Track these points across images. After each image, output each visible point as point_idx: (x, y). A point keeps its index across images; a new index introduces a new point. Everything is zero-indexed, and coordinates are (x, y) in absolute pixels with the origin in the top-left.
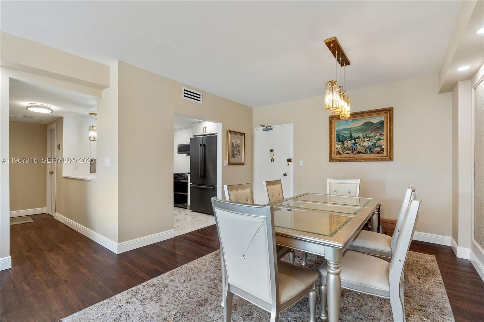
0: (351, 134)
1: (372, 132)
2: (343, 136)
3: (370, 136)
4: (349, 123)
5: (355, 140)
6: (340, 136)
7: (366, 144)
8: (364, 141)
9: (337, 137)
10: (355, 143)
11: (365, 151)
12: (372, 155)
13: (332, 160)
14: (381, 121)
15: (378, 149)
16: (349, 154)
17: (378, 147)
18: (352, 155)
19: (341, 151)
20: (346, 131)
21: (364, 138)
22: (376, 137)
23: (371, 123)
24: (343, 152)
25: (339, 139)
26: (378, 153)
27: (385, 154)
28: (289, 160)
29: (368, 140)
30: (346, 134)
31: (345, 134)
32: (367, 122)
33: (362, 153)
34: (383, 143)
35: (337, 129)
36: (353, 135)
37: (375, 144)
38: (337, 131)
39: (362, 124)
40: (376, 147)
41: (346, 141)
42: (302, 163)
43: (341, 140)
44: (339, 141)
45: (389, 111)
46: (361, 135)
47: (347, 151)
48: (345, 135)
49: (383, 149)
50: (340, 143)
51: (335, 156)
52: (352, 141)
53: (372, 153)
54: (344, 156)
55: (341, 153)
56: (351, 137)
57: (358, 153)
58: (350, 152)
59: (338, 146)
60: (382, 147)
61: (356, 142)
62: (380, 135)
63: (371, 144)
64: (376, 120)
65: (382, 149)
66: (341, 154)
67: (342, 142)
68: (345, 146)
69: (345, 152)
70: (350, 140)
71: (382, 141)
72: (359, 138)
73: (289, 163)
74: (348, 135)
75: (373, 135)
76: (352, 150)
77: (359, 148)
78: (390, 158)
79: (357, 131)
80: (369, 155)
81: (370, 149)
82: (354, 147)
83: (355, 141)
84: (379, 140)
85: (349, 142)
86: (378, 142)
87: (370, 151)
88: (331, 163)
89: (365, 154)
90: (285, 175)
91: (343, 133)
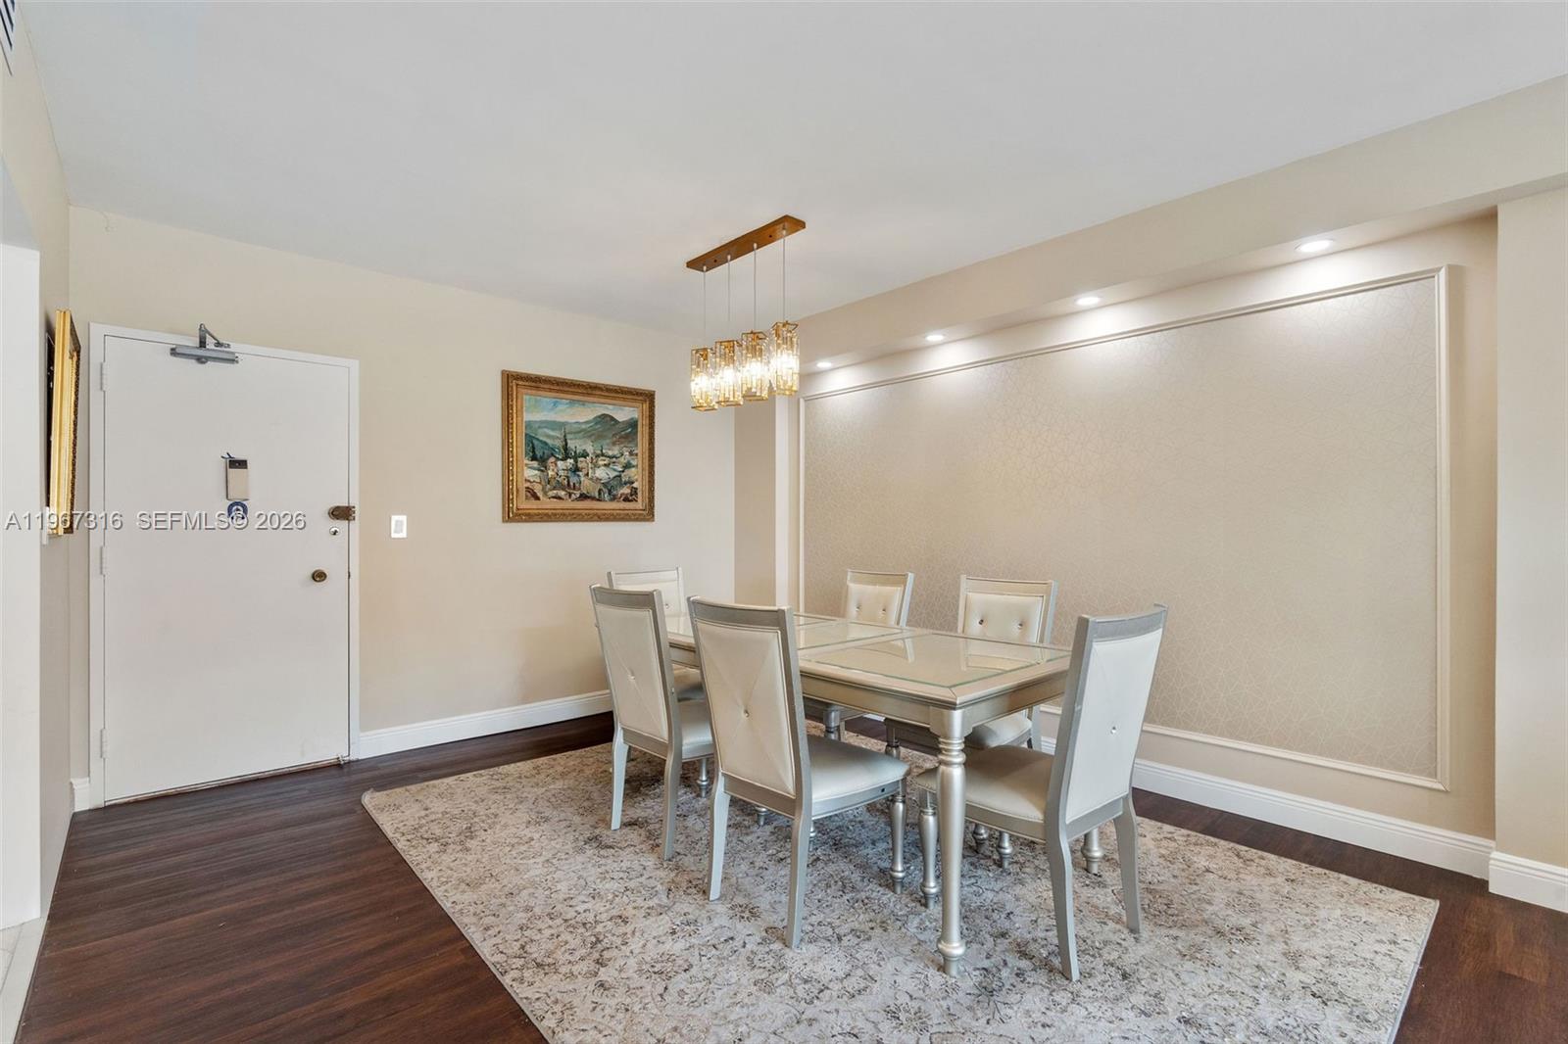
0: (566, 440)
1: (614, 444)
2: (546, 443)
3: (610, 453)
4: (560, 407)
5: (575, 459)
6: (535, 442)
7: (602, 473)
8: (596, 466)
9: (527, 445)
10: (576, 470)
11: (600, 491)
12: (614, 505)
13: (511, 515)
14: (632, 419)
15: (626, 490)
16: (560, 498)
17: (625, 483)
18: (569, 504)
19: (538, 489)
20: (553, 429)
21: (597, 456)
22: (622, 459)
23: (612, 419)
24: (545, 493)
25: (534, 452)
26: (626, 500)
27: (639, 505)
28: (342, 513)
29: (605, 465)
30: (553, 438)
31: (548, 436)
32: (605, 416)
33: (593, 498)
34: (636, 474)
35: (527, 417)
36: (571, 444)
37: (620, 476)
38: (529, 425)
39: (591, 417)
40: (622, 484)
41: (552, 459)
42: (399, 526)
43: (539, 454)
44: (534, 458)
45: (648, 398)
46: (590, 449)
47: (554, 488)
48: (549, 441)
49: (634, 491)
50: (535, 464)
51: (525, 504)
52: (569, 460)
53: (614, 498)
54: (546, 504)
55: (540, 494)
56: (565, 448)
57: (584, 497)
58: (562, 493)
59: (530, 472)
60: (635, 485)
61: (580, 465)
62: (631, 453)
63: (613, 474)
64: (623, 413)
66: (538, 498)
67: (543, 462)
68: (550, 473)
69: (551, 493)
70: (564, 459)
71: (633, 469)
72: (585, 455)
73: (341, 525)
74: (559, 443)
75: (615, 451)
76: (569, 487)
77: (587, 486)
78: (648, 514)
79: (580, 435)
80: (608, 505)
81: (609, 488)
82: (573, 479)
83: (576, 462)
84: (628, 466)
85: (559, 463)
86: (627, 472)
87: (610, 493)
88: (509, 524)
89: (598, 500)
90: (319, 576)
91: (543, 435)
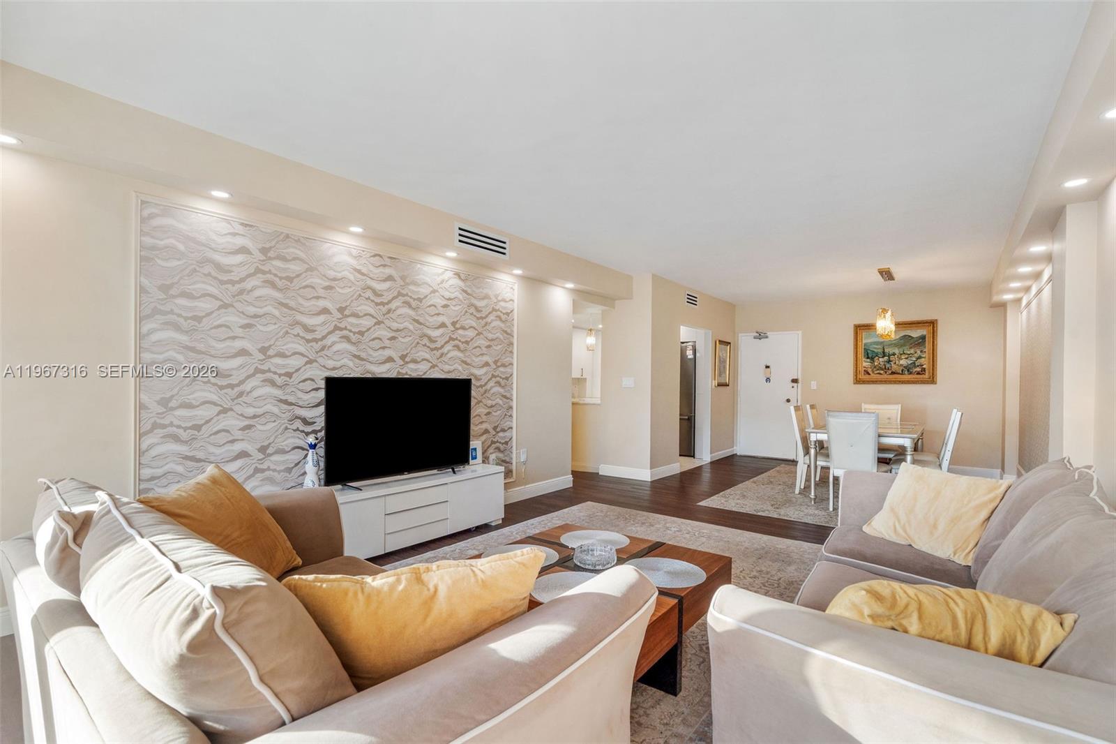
0: (884, 350)
1: (911, 348)
2: (874, 351)
3: (909, 352)
5: (889, 356)
6: (869, 351)
7: (903, 362)
8: (900, 359)
9: (865, 353)
10: (889, 361)
11: (902, 370)
12: (910, 376)
13: (858, 381)
14: (922, 335)
15: (918, 369)
16: (881, 374)
17: (918, 366)
18: (885, 376)
19: (870, 370)
20: (877, 345)
21: (901, 354)
22: (916, 355)
23: (910, 336)
24: (873, 372)
25: (868, 355)
26: (918, 373)
27: (927, 376)
28: (795, 381)
29: (906, 358)
30: (878, 349)
31: (875, 348)
32: (905, 336)
33: (898, 374)
34: (925, 362)
35: (864, 342)
36: (886, 350)
37: (914, 363)
38: (866, 344)
39: (897, 337)
40: (915, 367)
41: (877, 358)
42: (814, 385)
43: (870, 356)
44: (868, 358)
45: (932, 324)
46: (897, 351)
47: (878, 370)
48: (876, 350)
50: (868, 360)
51: (862, 376)
52: (885, 358)
53: (911, 373)
54: (874, 376)
55: (870, 373)
56: (884, 352)
57: (893, 373)
58: (882, 372)
59: (866, 364)
60: (924, 367)
61: (891, 359)
62: (921, 352)
63: (910, 362)
64: (916, 333)
65: (924, 370)
66: (869, 374)
67: (872, 359)
68: (876, 364)
69: (876, 372)
70: (883, 357)
71: (923, 359)
72: (894, 354)
73: (795, 385)
74: (880, 351)
75: (912, 351)
76: (885, 369)
77: (895, 368)
78: (932, 380)
79: (892, 345)
80: (907, 377)
81: (908, 369)
82: (888, 366)
83: (889, 358)
84: (920, 358)
85: (880, 359)
86: (919, 360)
87: (908, 371)
88: (856, 385)
89: (902, 374)
90: (788, 401)
91: (872, 348)
